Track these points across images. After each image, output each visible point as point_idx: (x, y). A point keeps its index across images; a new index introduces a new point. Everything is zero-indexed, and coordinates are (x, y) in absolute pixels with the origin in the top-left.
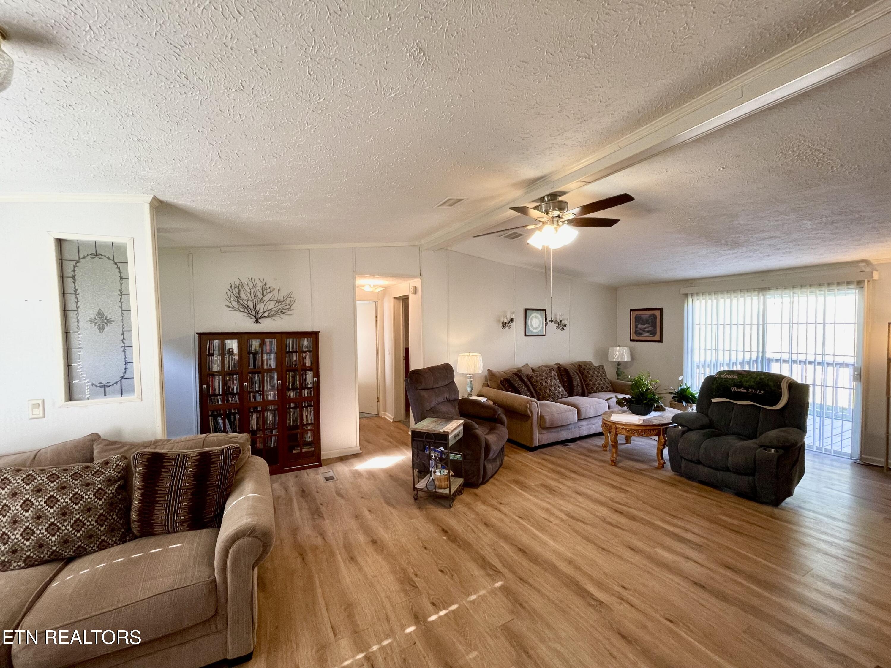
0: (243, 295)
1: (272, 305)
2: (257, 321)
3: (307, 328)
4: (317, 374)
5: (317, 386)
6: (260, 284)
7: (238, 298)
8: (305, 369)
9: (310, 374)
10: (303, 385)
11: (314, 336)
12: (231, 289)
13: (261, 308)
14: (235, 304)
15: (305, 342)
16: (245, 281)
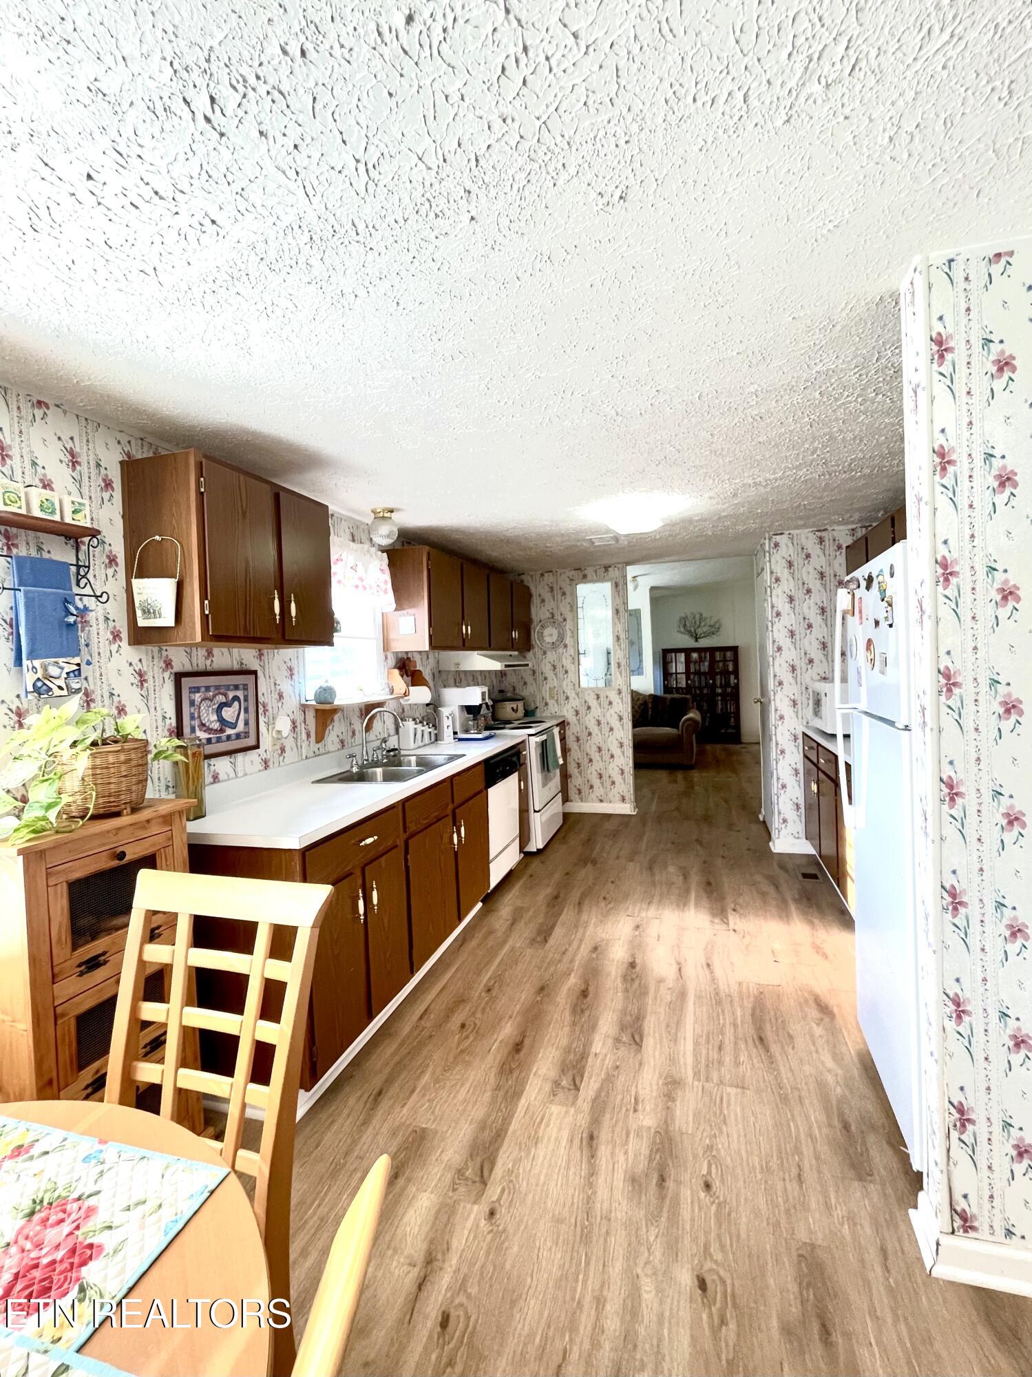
0: (688, 625)
1: (705, 629)
2: (696, 641)
3: (730, 643)
4: (737, 677)
5: (737, 686)
6: (698, 616)
7: (685, 626)
8: (730, 673)
9: (732, 677)
10: (727, 684)
11: (735, 649)
12: (680, 620)
13: (699, 631)
14: (682, 630)
15: (729, 654)
16: (689, 615)
